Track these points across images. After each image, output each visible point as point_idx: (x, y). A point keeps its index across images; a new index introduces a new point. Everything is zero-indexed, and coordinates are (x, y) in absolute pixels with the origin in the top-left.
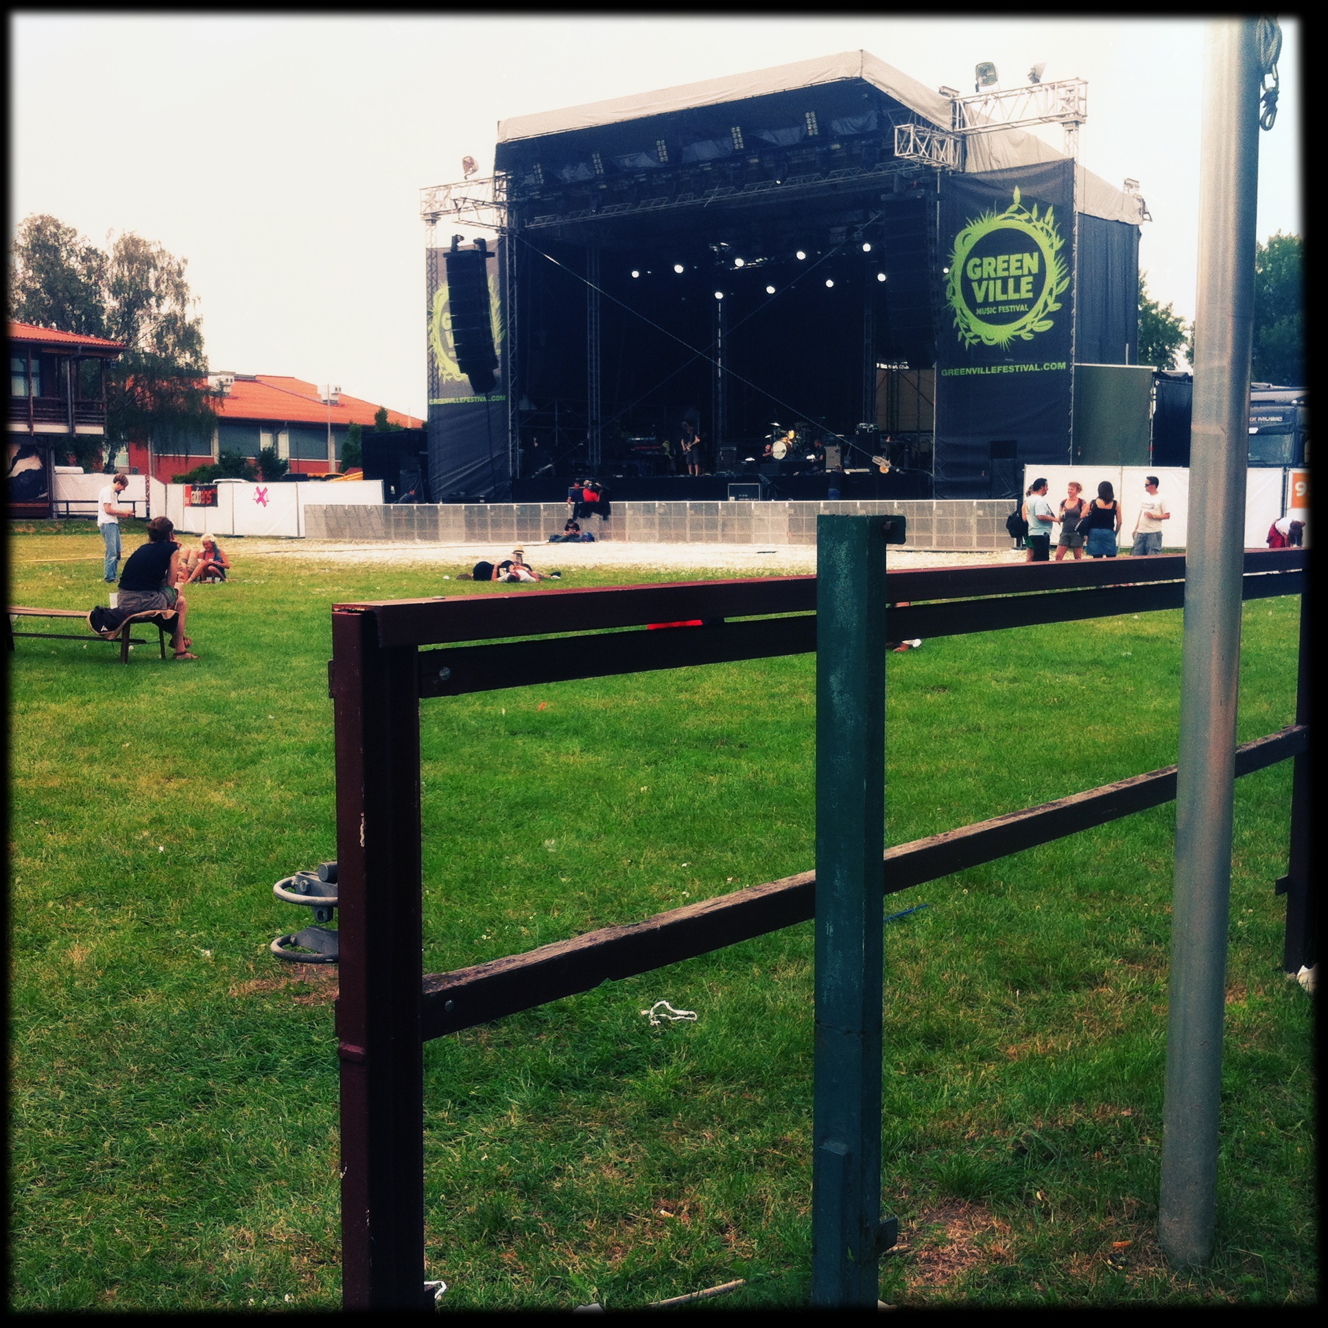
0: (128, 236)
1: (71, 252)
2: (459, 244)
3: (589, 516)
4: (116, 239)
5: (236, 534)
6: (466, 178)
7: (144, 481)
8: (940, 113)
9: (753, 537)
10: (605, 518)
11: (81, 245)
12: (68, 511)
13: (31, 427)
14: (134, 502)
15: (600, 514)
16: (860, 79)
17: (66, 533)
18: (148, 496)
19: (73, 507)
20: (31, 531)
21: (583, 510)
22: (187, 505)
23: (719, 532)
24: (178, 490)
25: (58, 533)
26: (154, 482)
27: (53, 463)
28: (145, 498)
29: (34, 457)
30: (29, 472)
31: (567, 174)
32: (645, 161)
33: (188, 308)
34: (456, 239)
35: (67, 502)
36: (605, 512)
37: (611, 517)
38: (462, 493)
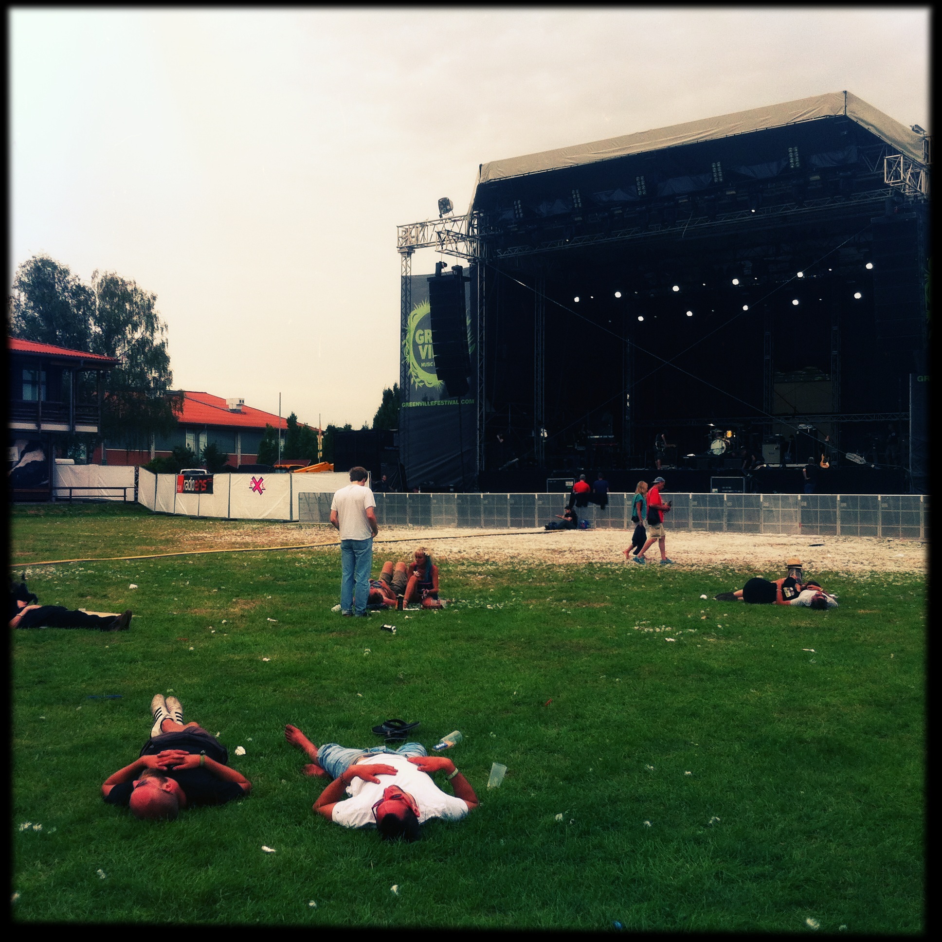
0: (109, 277)
1: (65, 288)
2: (443, 271)
3: (586, 506)
4: (98, 280)
5: (231, 517)
6: (441, 216)
7: (134, 471)
8: (915, 148)
9: (762, 527)
10: (603, 508)
11: (72, 283)
12: (71, 496)
13: (39, 426)
14: (125, 489)
15: (597, 503)
16: (845, 117)
17: (71, 516)
18: (137, 483)
19: (77, 493)
20: (41, 513)
21: (579, 500)
22: (178, 492)
23: (724, 522)
24: (168, 480)
25: (64, 515)
26: (143, 473)
27: (54, 456)
28: (133, 485)
29: (39, 451)
30: (34, 462)
31: (543, 209)
32: (619, 195)
33: (157, 334)
34: (440, 265)
35: (71, 488)
36: (603, 502)
37: (609, 506)
38: (431, 483)
